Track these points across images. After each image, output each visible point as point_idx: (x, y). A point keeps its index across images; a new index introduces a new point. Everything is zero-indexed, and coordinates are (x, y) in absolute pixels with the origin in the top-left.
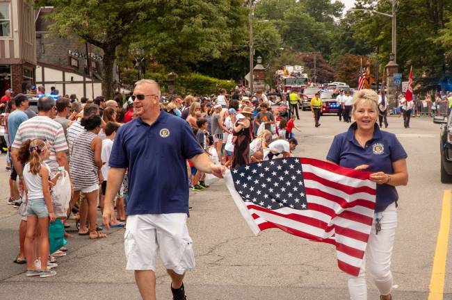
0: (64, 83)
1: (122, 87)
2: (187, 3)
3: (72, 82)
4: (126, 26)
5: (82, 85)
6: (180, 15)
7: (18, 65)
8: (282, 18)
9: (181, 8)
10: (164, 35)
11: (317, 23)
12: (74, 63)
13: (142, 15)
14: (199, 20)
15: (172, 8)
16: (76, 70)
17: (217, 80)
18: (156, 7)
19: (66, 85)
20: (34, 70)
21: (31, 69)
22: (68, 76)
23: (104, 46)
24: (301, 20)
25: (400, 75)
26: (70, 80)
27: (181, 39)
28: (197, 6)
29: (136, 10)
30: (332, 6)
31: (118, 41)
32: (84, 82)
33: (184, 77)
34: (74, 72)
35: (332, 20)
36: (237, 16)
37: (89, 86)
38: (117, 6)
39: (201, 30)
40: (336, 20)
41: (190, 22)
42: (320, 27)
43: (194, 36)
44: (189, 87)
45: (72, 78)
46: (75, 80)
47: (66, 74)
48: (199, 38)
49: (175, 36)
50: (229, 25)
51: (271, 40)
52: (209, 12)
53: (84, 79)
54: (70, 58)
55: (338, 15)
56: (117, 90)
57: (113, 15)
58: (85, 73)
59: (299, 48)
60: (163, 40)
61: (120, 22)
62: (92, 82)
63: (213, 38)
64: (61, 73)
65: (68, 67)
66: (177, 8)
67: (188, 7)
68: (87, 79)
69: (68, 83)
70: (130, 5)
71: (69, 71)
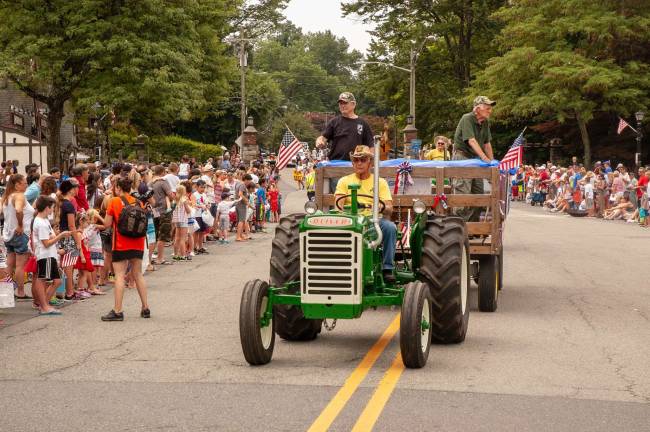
0: (4, 145)
1: (78, 151)
2: (149, 51)
3: (15, 144)
4: (76, 78)
5: (27, 148)
6: (139, 66)
8: (287, 69)
9: (142, 57)
10: (120, 89)
11: (330, 77)
12: (18, 120)
13: (95, 64)
14: (164, 72)
15: (131, 57)
16: (20, 130)
17: (201, 145)
18: (111, 55)
19: (8, 149)
22: (10, 137)
23: (49, 101)
24: (309, 73)
25: (420, 142)
26: (12, 142)
27: (142, 95)
28: (161, 55)
29: (88, 58)
30: (349, 57)
31: (67, 95)
32: (30, 145)
33: (156, 140)
34: (18, 132)
35: (348, 73)
37: (36, 150)
38: (65, 53)
39: (167, 84)
40: (354, 73)
41: (153, 75)
42: (333, 81)
43: (156, 91)
44: (166, 152)
45: (15, 139)
46: (18, 142)
47: (7, 134)
48: (164, 95)
49: (134, 91)
50: (204, 79)
51: (269, 96)
52: (176, 62)
53: (30, 141)
54: (13, 115)
55: (355, 67)
56: (72, 155)
57: (60, 64)
58: (33, 133)
59: (307, 106)
60: (120, 95)
61: (69, 73)
62: (40, 145)
63: (181, 94)
65: (11, 126)
66: (137, 56)
67: (150, 56)
68: (34, 142)
69: (9, 145)
70: (79, 52)
71: (11, 131)
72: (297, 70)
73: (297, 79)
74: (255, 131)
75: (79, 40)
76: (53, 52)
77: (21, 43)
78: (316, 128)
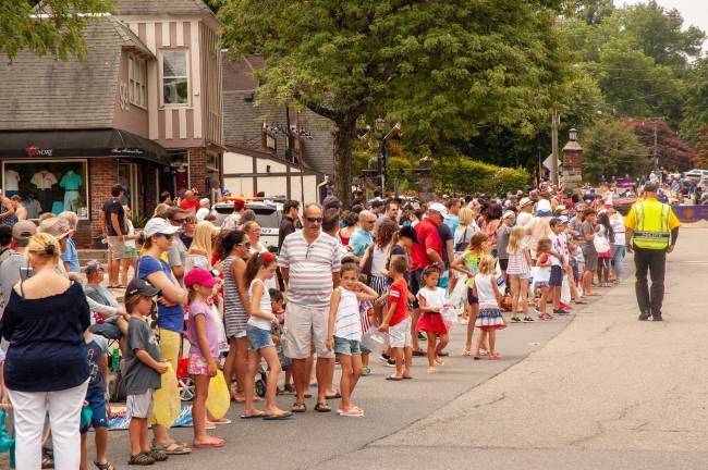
0: (255, 175)
2: (479, 47)
3: (269, 174)
4: (380, 86)
5: (285, 179)
6: (467, 67)
7: (199, 149)
8: (596, 58)
9: (469, 56)
10: (440, 98)
11: (659, 67)
12: (270, 142)
13: (407, 66)
14: (498, 73)
15: (453, 55)
16: (272, 154)
18: (429, 54)
19: (258, 179)
20: (220, 156)
21: (216, 155)
22: (262, 164)
23: (337, 117)
24: (628, 62)
26: (265, 171)
27: (469, 105)
28: (495, 52)
29: (399, 57)
30: (683, 37)
31: (361, 109)
32: (288, 175)
33: (447, 164)
34: (270, 157)
35: (683, 61)
36: (554, 65)
37: (295, 180)
38: (365, 53)
39: (502, 90)
40: (690, 60)
41: (485, 77)
42: (665, 73)
43: (490, 99)
44: (449, 180)
45: (268, 167)
46: (272, 171)
47: (258, 160)
48: (499, 103)
49: (458, 101)
50: (543, 80)
51: (584, 98)
52: (515, 59)
53: (288, 169)
54: (265, 134)
55: (693, 52)
57: (360, 69)
58: (289, 158)
59: (626, 109)
60: (439, 107)
62: (301, 174)
63: (520, 102)
64: (250, 160)
65: (261, 149)
66: (461, 54)
67: (480, 54)
68: (293, 170)
69: (262, 175)
70: (386, 51)
71: (264, 156)
72: (609, 60)
73: (611, 73)
74: (579, 148)
75: (385, 37)
76: (352, 54)
77: (311, 43)
78: (640, 141)
